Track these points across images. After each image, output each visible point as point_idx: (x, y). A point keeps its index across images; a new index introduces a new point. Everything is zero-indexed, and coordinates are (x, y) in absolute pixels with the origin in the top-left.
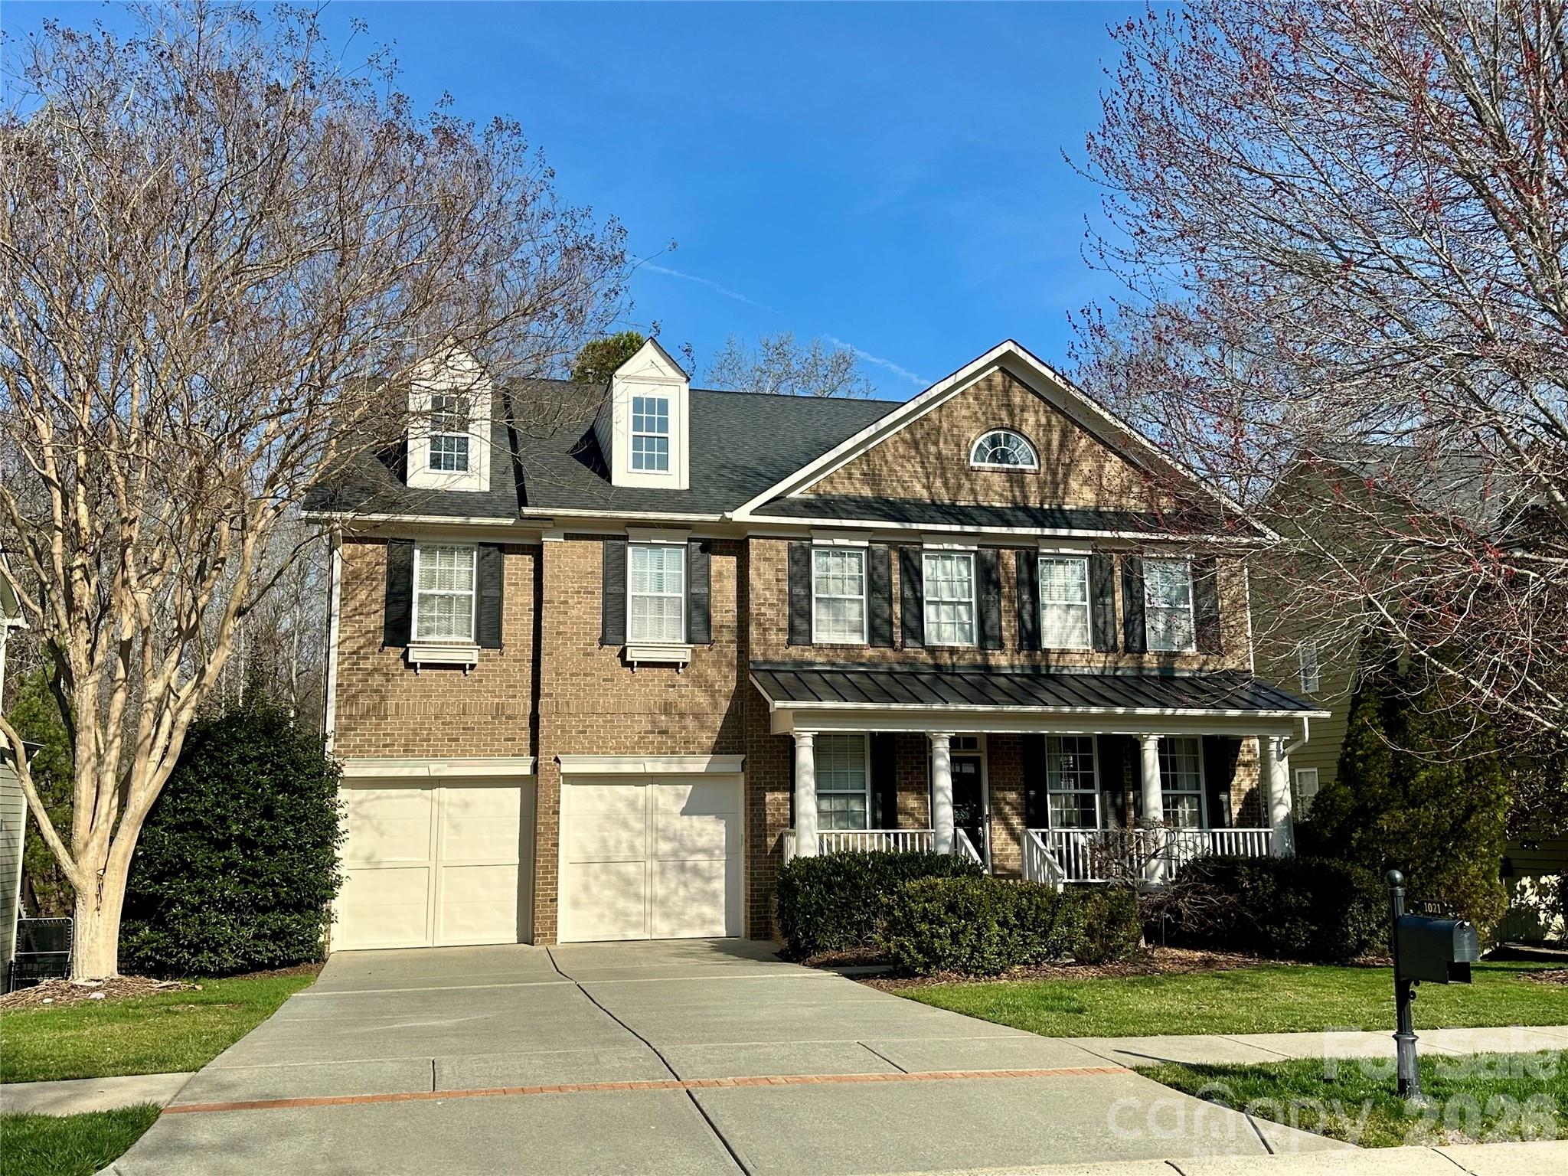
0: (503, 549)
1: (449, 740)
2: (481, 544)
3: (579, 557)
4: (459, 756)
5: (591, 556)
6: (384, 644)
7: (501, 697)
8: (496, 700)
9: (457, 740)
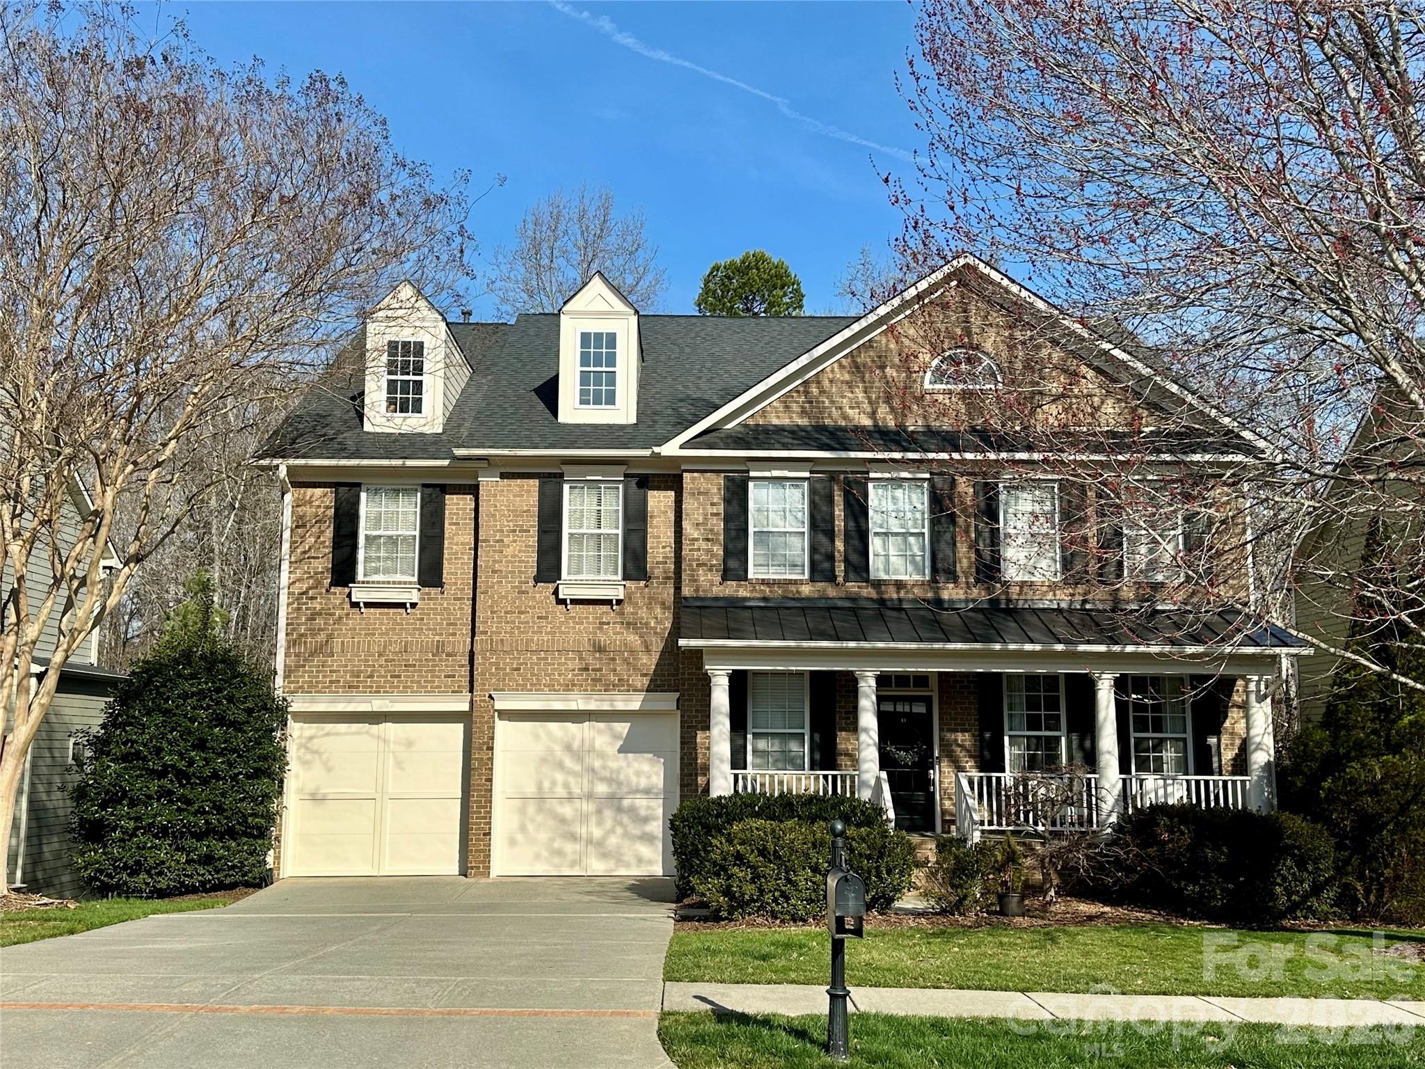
0: (445, 489)
1: (391, 677)
2: (424, 486)
3: (514, 496)
4: (402, 692)
5: (527, 494)
6: (331, 584)
7: (442, 634)
8: (437, 638)
9: (399, 676)
